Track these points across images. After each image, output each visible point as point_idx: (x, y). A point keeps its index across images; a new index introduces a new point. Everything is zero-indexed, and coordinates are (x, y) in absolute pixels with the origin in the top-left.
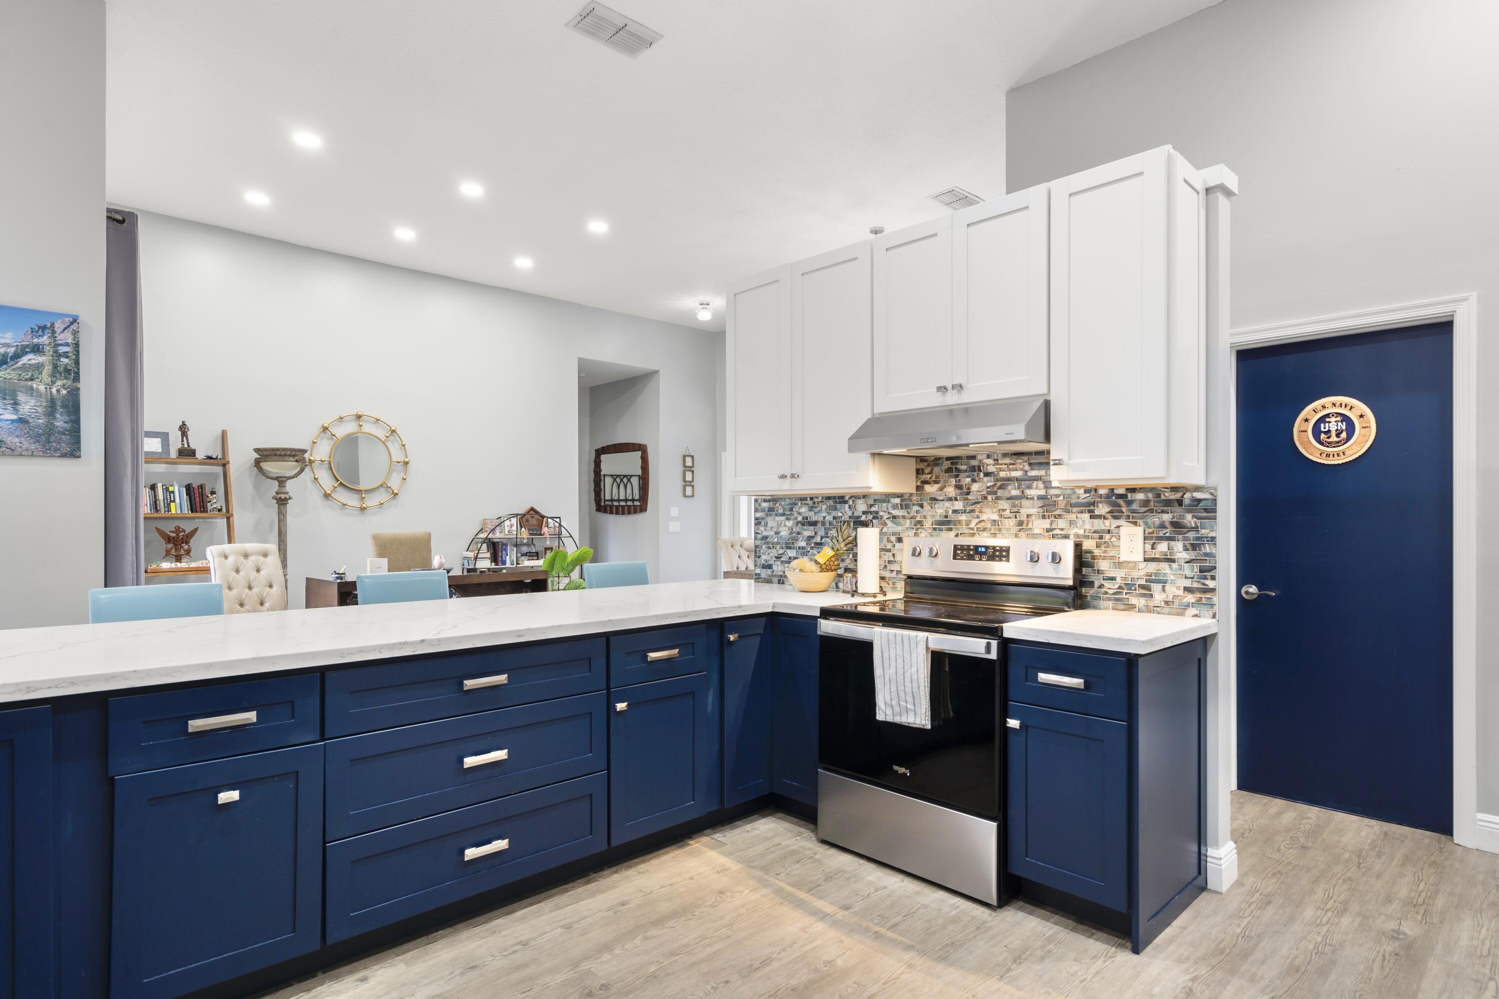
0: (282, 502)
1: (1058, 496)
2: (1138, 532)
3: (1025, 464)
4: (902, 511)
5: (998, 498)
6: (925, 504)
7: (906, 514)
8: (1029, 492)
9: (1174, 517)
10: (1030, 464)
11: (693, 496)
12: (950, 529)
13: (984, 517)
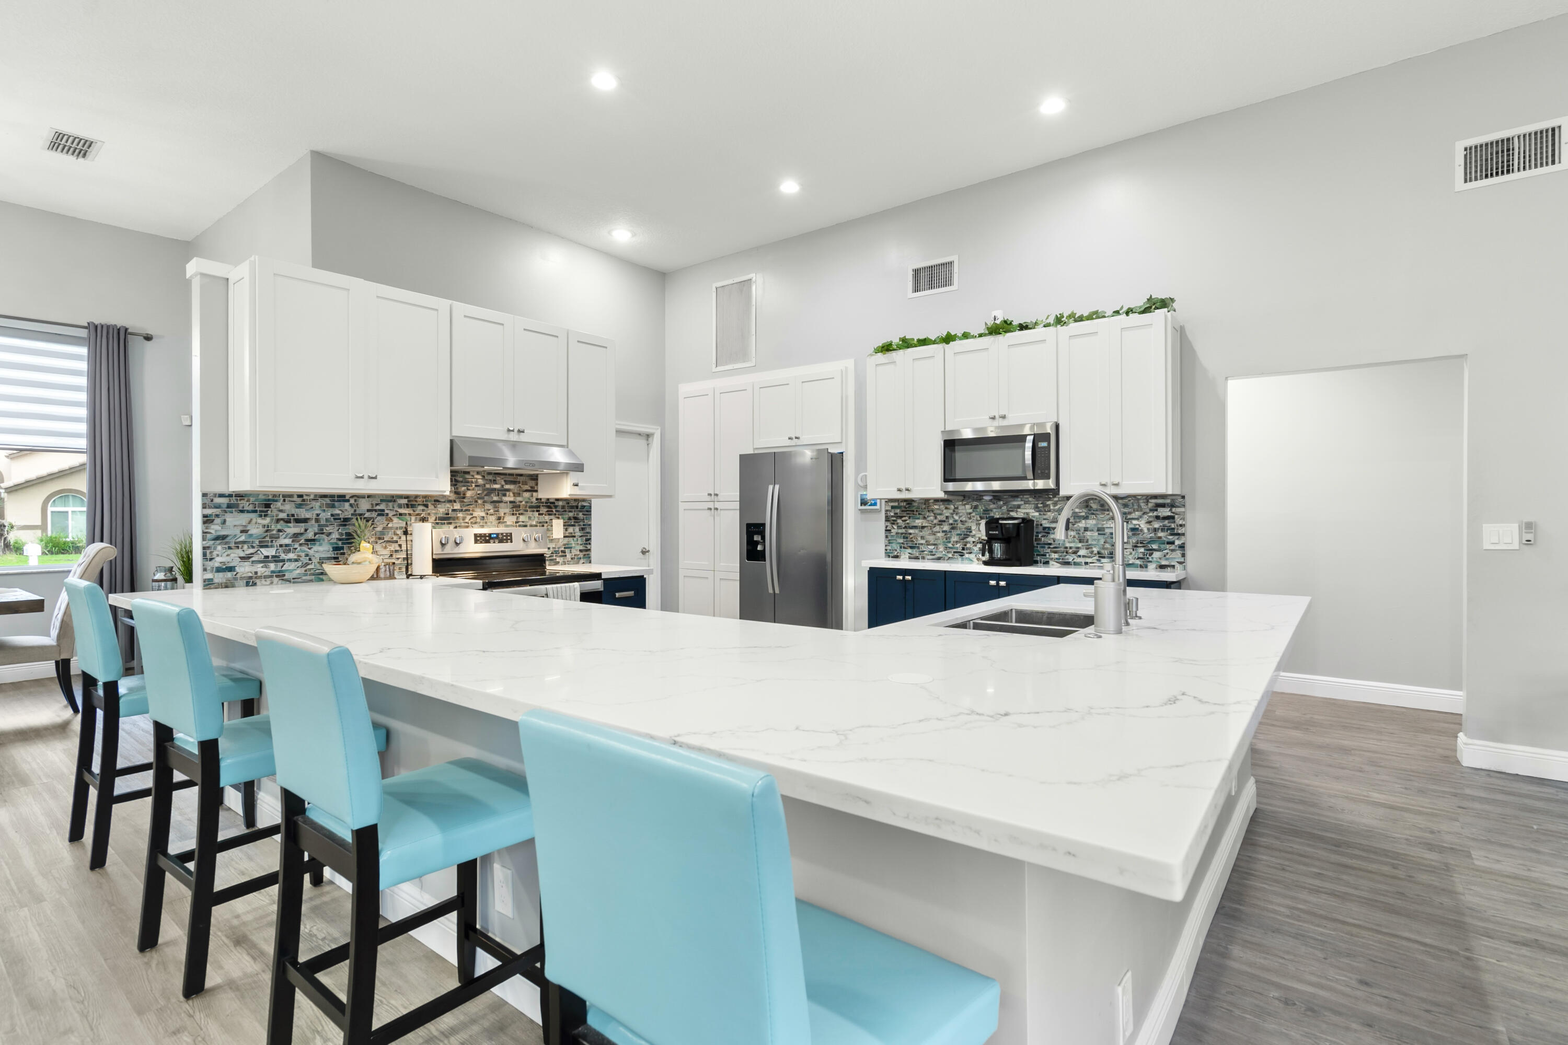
1: (521, 502)
2: (561, 522)
3: (502, 480)
4: (409, 509)
5: (484, 502)
6: (430, 505)
7: (412, 512)
8: (505, 499)
9: (574, 514)
10: (505, 481)
12: (450, 523)
13: (475, 514)
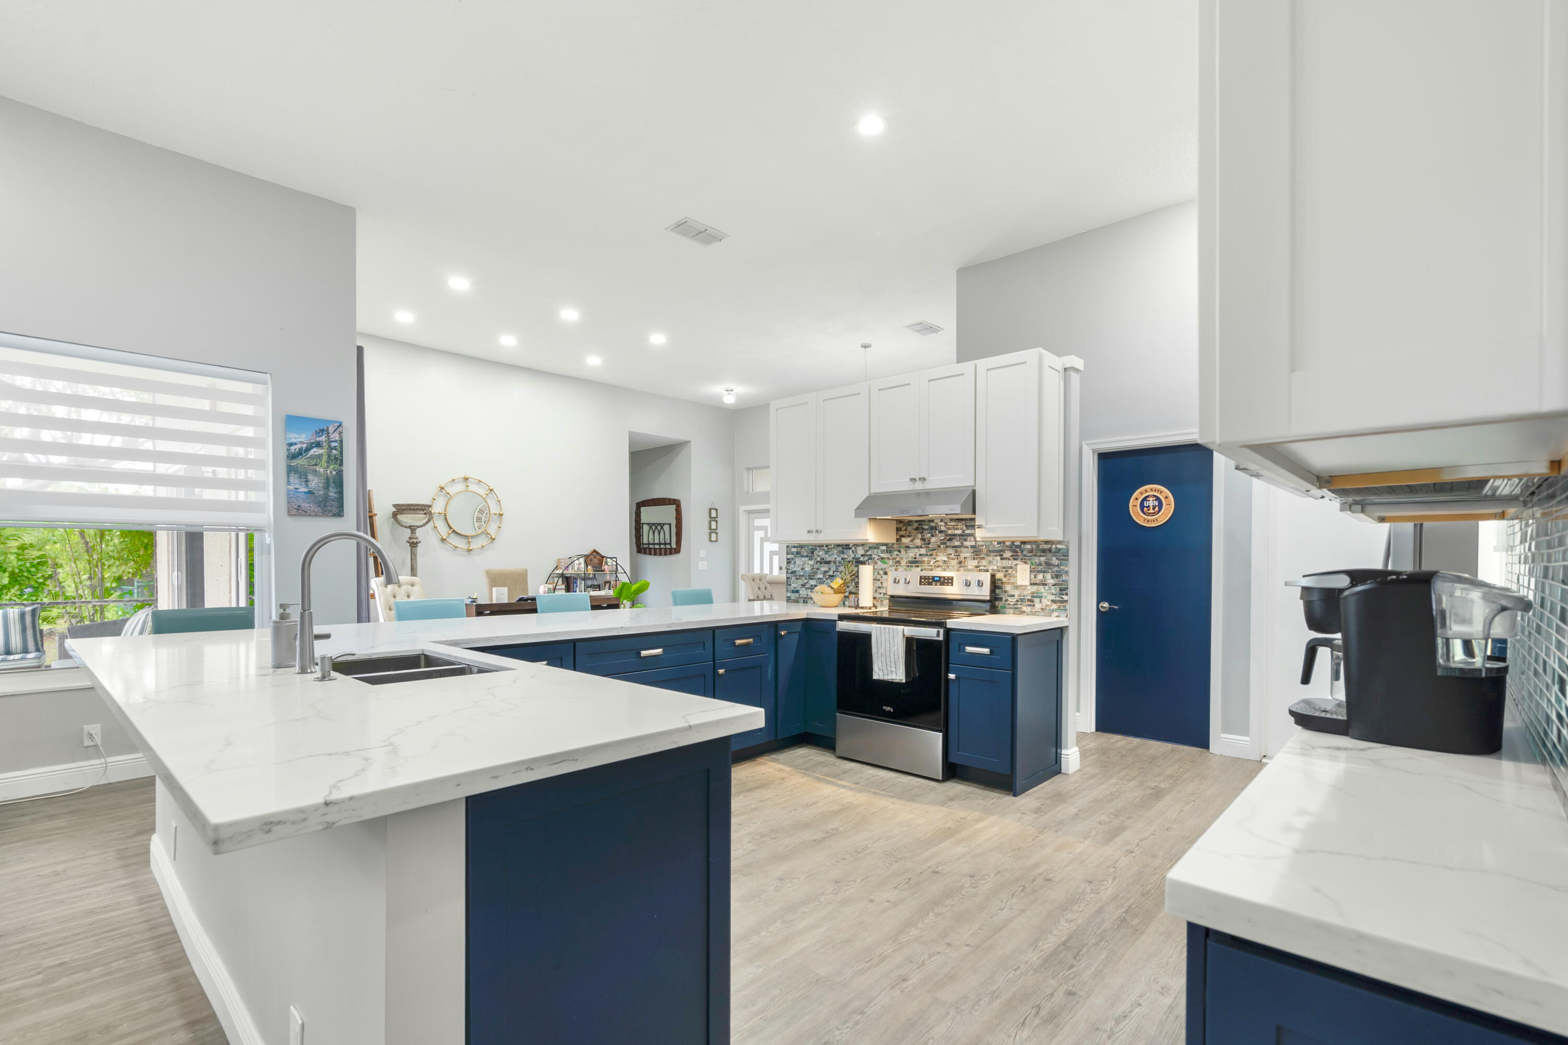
0: (413, 545)
1: (982, 546)
2: (1027, 568)
3: (963, 526)
4: (887, 554)
5: (947, 547)
6: (902, 550)
7: (889, 556)
8: (966, 543)
9: (1046, 559)
10: (966, 526)
11: (717, 541)
12: (918, 566)
13: (939, 558)
